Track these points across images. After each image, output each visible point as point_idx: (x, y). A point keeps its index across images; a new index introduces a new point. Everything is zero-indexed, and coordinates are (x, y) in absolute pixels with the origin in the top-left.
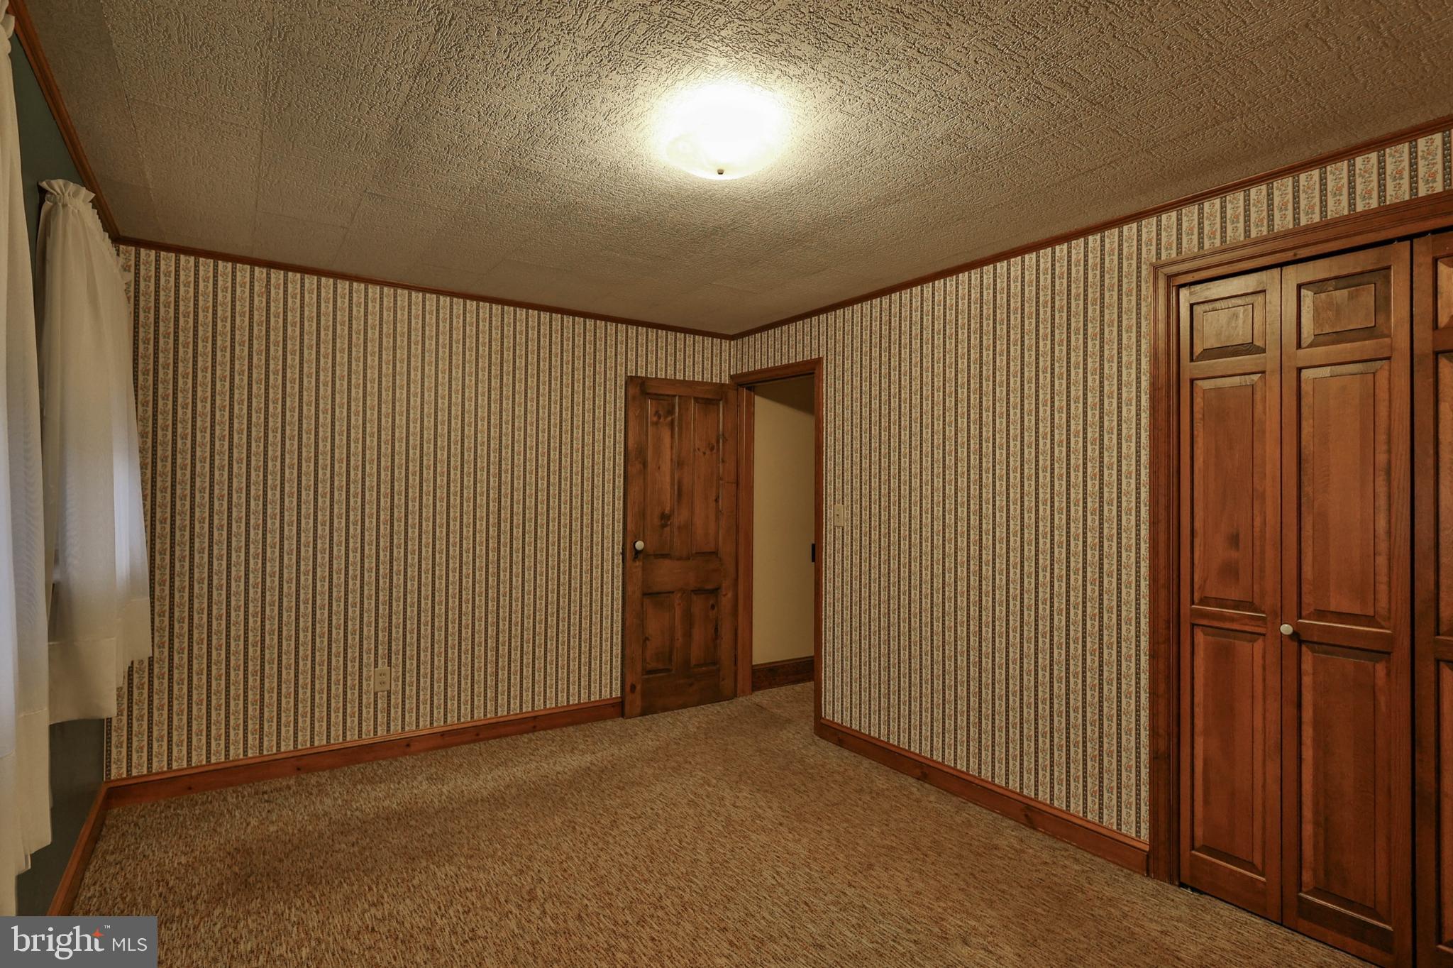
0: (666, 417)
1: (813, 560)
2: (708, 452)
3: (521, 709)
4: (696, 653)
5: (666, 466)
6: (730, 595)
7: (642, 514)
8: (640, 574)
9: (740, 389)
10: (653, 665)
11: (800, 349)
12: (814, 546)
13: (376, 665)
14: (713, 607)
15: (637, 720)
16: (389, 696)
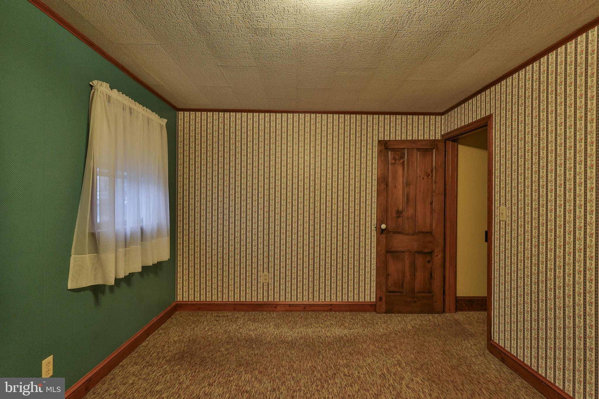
0: (399, 160)
1: (486, 241)
2: (426, 177)
3: (325, 300)
4: (418, 285)
5: (400, 186)
6: (440, 256)
7: (386, 210)
8: (385, 241)
9: (447, 142)
10: (392, 289)
11: (479, 112)
12: (486, 232)
13: (263, 272)
14: (429, 262)
15: (381, 316)
16: (268, 285)
